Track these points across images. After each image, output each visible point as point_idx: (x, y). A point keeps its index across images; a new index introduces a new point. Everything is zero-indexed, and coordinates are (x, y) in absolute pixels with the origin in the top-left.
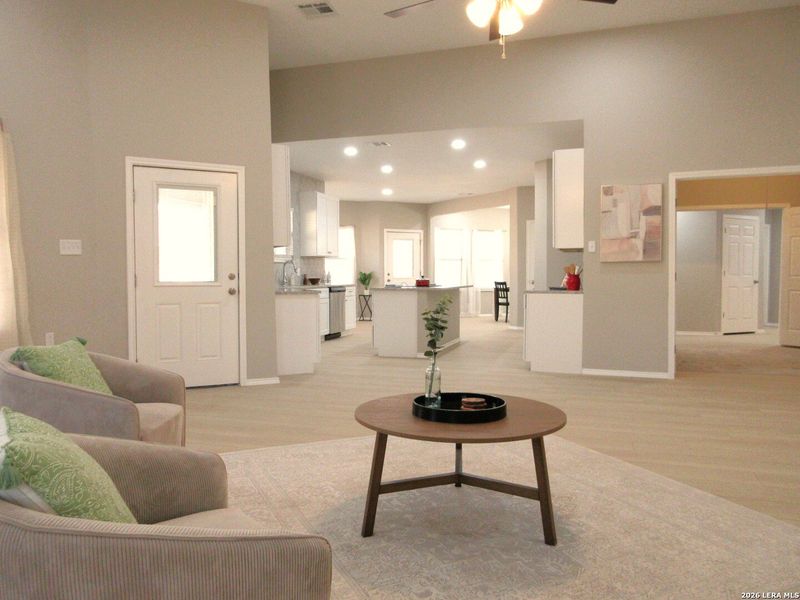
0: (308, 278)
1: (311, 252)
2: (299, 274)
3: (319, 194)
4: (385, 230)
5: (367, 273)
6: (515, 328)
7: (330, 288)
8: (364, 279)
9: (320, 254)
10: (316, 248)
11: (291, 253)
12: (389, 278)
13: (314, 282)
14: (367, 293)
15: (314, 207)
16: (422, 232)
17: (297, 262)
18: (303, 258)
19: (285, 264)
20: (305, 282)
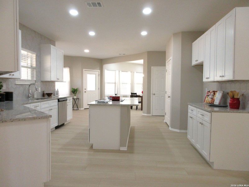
0: (45, 93)
1: (48, 78)
2: (40, 91)
3: (52, 46)
4: (84, 70)
5: (76, 88)
6: (146, 115)
7: (58, 100)
8: (74, 91)
9: (52, 80)
10: (51, 76)
11: (35, 79)
12: (85, 91)
13: (49, 95)
14: (75, 97)
15: (49, 53)
16: (99, 71)
17: (38, 84)
18: (42, 82)
19: (30, 85)
20: (43, 95)
